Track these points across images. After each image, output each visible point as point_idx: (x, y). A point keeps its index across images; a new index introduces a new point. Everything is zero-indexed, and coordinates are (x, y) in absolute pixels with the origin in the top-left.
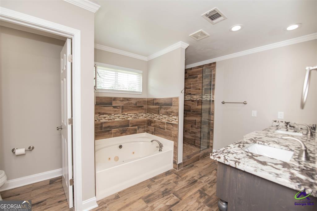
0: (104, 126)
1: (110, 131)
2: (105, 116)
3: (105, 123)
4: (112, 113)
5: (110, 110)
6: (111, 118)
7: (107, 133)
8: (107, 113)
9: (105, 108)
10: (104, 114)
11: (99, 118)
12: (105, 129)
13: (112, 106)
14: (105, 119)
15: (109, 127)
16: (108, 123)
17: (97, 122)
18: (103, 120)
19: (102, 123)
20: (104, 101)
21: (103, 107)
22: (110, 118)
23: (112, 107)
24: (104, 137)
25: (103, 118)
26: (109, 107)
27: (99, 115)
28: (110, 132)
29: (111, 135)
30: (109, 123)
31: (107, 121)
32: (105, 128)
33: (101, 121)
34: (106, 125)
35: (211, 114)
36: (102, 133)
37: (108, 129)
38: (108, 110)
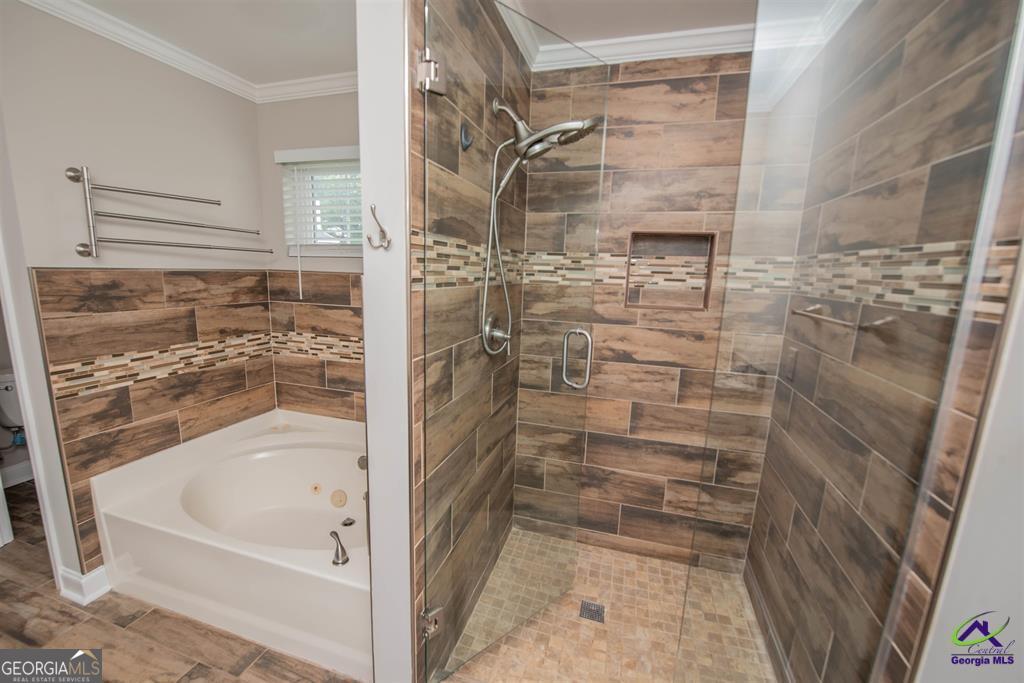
0: (328, 372)
1: (347, 395)
2: (329, 340)
3: (330, 363)
4: (353, 333)
5: (345, 322)
6: (349, 351)
7: (338, 400)
8: (334, 329)
9: (328, 312)
10: (326, 333)
11: (314, 346)
12: (333, 385)
13: (351, 309)
14: (332, 350)
15: (343, 380)
16: (341, 369)
17: (310, 356)
18: (325, 356)
19: (322, 365)
20: (324, 287)
21: (322, 310)
22: (345, 350)
23: (351, 313)
24: (333, 413)
25: (325, 347)
26: (341, 311)
27: (313, 335)
28: (349, 399)
29: (350, 411)
30: (343, 366)
31: (337, 358)
32: (332, 381)
33: (321, 356)
34: (334, 373)
35: (927, 491)
36: (323, 396)
37: (341, 388)
38: (339, 321)
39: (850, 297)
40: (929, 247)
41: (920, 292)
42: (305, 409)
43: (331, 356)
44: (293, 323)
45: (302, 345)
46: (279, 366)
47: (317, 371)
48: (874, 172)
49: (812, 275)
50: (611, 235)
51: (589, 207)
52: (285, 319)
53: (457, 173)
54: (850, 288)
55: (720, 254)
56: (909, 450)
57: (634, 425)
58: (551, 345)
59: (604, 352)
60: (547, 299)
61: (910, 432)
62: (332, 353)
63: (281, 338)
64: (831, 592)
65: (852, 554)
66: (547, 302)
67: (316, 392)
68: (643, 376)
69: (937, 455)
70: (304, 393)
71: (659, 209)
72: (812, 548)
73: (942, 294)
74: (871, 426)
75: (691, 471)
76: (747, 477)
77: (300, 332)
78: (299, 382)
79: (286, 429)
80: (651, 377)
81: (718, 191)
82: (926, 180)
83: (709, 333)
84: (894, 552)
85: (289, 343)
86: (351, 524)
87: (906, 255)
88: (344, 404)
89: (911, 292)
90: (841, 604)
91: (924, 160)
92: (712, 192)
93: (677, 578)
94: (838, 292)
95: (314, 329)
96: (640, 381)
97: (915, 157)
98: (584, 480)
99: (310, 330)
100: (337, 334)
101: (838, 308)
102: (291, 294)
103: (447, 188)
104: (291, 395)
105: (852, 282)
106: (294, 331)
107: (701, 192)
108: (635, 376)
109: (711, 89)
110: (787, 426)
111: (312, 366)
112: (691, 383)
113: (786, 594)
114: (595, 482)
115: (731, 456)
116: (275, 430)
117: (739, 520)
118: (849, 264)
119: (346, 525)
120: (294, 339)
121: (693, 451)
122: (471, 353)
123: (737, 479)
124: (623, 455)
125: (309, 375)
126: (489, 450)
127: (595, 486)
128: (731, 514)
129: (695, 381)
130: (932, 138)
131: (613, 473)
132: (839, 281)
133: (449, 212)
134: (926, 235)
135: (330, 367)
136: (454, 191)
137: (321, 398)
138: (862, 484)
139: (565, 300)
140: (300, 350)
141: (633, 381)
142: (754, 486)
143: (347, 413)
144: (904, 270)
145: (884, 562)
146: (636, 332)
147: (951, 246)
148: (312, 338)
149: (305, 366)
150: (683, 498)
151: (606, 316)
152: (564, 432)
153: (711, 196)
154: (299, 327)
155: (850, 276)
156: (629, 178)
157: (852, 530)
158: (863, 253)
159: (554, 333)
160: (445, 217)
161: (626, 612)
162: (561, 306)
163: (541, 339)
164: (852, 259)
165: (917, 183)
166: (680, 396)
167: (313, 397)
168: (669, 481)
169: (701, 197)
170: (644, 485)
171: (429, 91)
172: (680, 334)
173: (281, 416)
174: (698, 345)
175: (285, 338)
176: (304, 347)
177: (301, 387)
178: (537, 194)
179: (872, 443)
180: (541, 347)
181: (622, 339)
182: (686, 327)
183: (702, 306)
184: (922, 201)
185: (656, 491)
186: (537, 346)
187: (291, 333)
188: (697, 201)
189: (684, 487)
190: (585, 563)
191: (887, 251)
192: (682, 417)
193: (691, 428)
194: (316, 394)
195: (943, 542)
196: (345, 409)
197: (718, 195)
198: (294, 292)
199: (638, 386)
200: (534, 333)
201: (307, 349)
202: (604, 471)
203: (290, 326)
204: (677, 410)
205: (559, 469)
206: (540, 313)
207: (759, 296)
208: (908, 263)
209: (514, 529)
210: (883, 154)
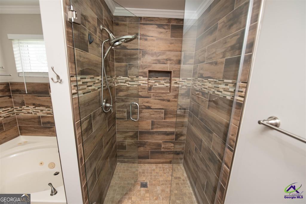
0: (42, 120)
2: (41, 108)
3: (42, 117)
5: (48, 101)
7: (48, 130)
8: (43, 104)
9: (40, 98)
10: (39, 105)
11: (35, 111)
12: (44, 125)
14: (43, 112)
15: (49, 123)
16: (47, 118)
17: (33, 115)
18: (40, 114)
19: (39, 117)
20: (37, 88)
21: (38, 97)
22: (49, 112)
24: (45, 135)
25: (40, 111)
26: (45, 97)
27: (34, 107)
28: (52, 129)
29: (53, 133)
31: (45, 115)
32: (44, 123)
33: (38, 114)
34: (45, 120)
35: (227, 145)
36: (41, 129)
37: (49, 126)
38: (44, 101)
39: (206, 91)
40: (225, 81)
41: (224, 92)
42: (33, 134)
43: (43, 114)
44: (24, 103)
45: (29, 111)
46: (19, 119)
47: (37, 120)
48: (211, 58)
49: (196, 84)
50: (142, 71)
51: (135, 62)
52: (20, 101)
53: (88, 52)
54: (206, 88)
55: (173, 77)
56: (222, 134)
57: (152, 127)
58: (126, 106)
59: (142, 106)
60: (123, 91)
61: (223, 129)
62: (43, 113)
63: (19, 108)
64: (205, 169)
65: (210, 160)
66: (124, 92)
67: (37, 128)
68: (154, 113)
69: (229, 136)
70: (32, 129)
71: (156, 63)
72: (200, 157)
73: (229, 93)
74: (213, 126)
75: (168, 138)
76: (183, 138)
77: (28, 105)
78: (29, 125)
79: (26, 143)
80: (156, 113)
81: (172, 59)
82: (224, 62)
83: (171, 99)
84: (220, 160)
85: (23, 110)
86: (57, 174)
87: (220, 82)
88: (50, 131)
89: (221, 92)
90: (208, 172)
91: (224, 57)
92: (171, 59)
93: (166, 168)
94: (203, 89)
95: (34, 104)
96: (153, 114)
97: (221, 56)
98: (139, 145)
99: (32, 105)
100: (44, 106)
101: (203, 94)
102: (22, 91)
103: (84, 58)
104: (26, 130)
105: (207, 87)
106: (25, 106)
107: (167, 59)
108: (152, 113)
109: (169, 28)
110: (192, 124)
111: (34, 118)
112: (167, 114)
113: (194, 169)
114: (142, 145)
115: (178, 133)
116: (20, 144)
117: (181, 149)
118: (206, 82)
119: (55, 175)
120: (25, 109)
121: (169, 133)
122: (99, 114)
123: (180, 139)
124: (150, 136)
125: (33, 122)
126: (108, 143)
127: (142, 146)
128: (179, 148)
129: (168, 113)
130: (225, 51)
131: (147, 142)
132: (203, 86)
133: (86, 67)
134: (225, 77)
135: (43, 118)
136: (87, 58)
137: (40, 130)
138: (212, 141)
139: (129, 91)
140: (29, 113)
141: (151, 114)
142: (184, 140)
143: (52, 134)
144: (220, 86)
145: (218, 162)
146: (151, 100)
147: (231, 81)
148: (33, 108)
149: (32, 118)
150: (167, 146)
151: (142, 96)
152: (132, 132)
153: (170, 60)
154: (27, 104)
155: (206, 85)
156: (147, 53)
157: (210, 153)
158: (209, 80)
159: (126, 102)
160: (84, 69)
161: (154, 182)
162: (128, 93)
163: (122, 104)
164: (206, 81)
165: (222, 63)
166: (164, 118)
167: (37, 129)
168: (163, 142)
169: (167, 60)
170: (156, 144)
171: (73, 22)
172: (163, 100)
173: (22, 138)
174: (169, 103)
175: (20, 109)
176: (30, 111)
177: (31, 127)
178: (118, 57)
179: (213, 131)
180: (122, 106)
181: (147, 102)
182: (165, 98)
183: (169, 92)
184: (223, 68)
185: (159, 145)
186: (121, 106)
187: (23, 106)
188: (167, 61)
189: (167, 143)
190: (141, 170)
191: (215, 80)
192: (165, 124)
193: (168, 126)
194: (38, 129)
195: (232, 158)
196: (51, 133)
197: (172, 60)
198: (23, 91)
199: (153, 116)
200: (120, 102)
201: (32, 112)
202: (144, 142)
203: (23, 104)
204: (164, 122)
205: (131, 143)
206: (122, 95)
207: (184, 89)
208: (221, 84)
209: (118, 163)
210: (213, 53)
